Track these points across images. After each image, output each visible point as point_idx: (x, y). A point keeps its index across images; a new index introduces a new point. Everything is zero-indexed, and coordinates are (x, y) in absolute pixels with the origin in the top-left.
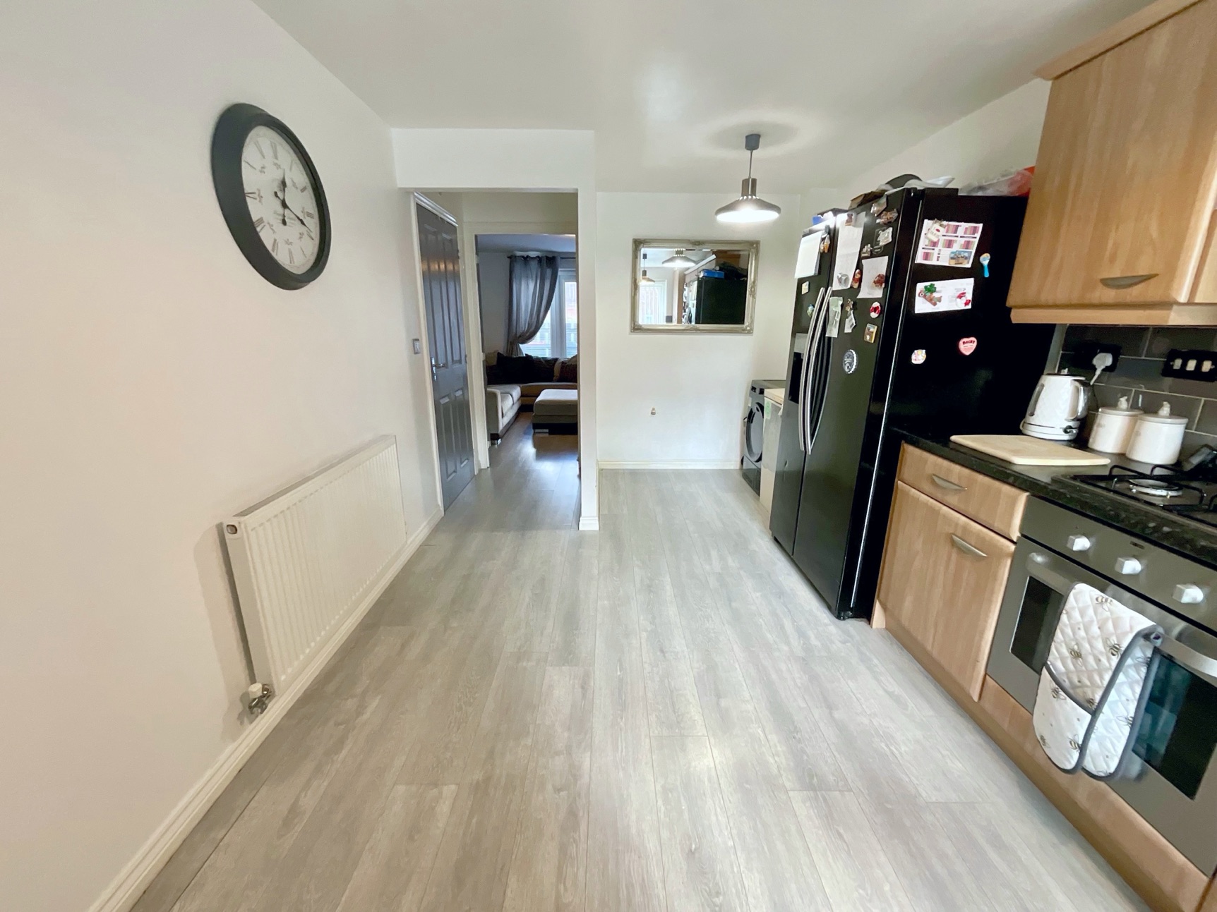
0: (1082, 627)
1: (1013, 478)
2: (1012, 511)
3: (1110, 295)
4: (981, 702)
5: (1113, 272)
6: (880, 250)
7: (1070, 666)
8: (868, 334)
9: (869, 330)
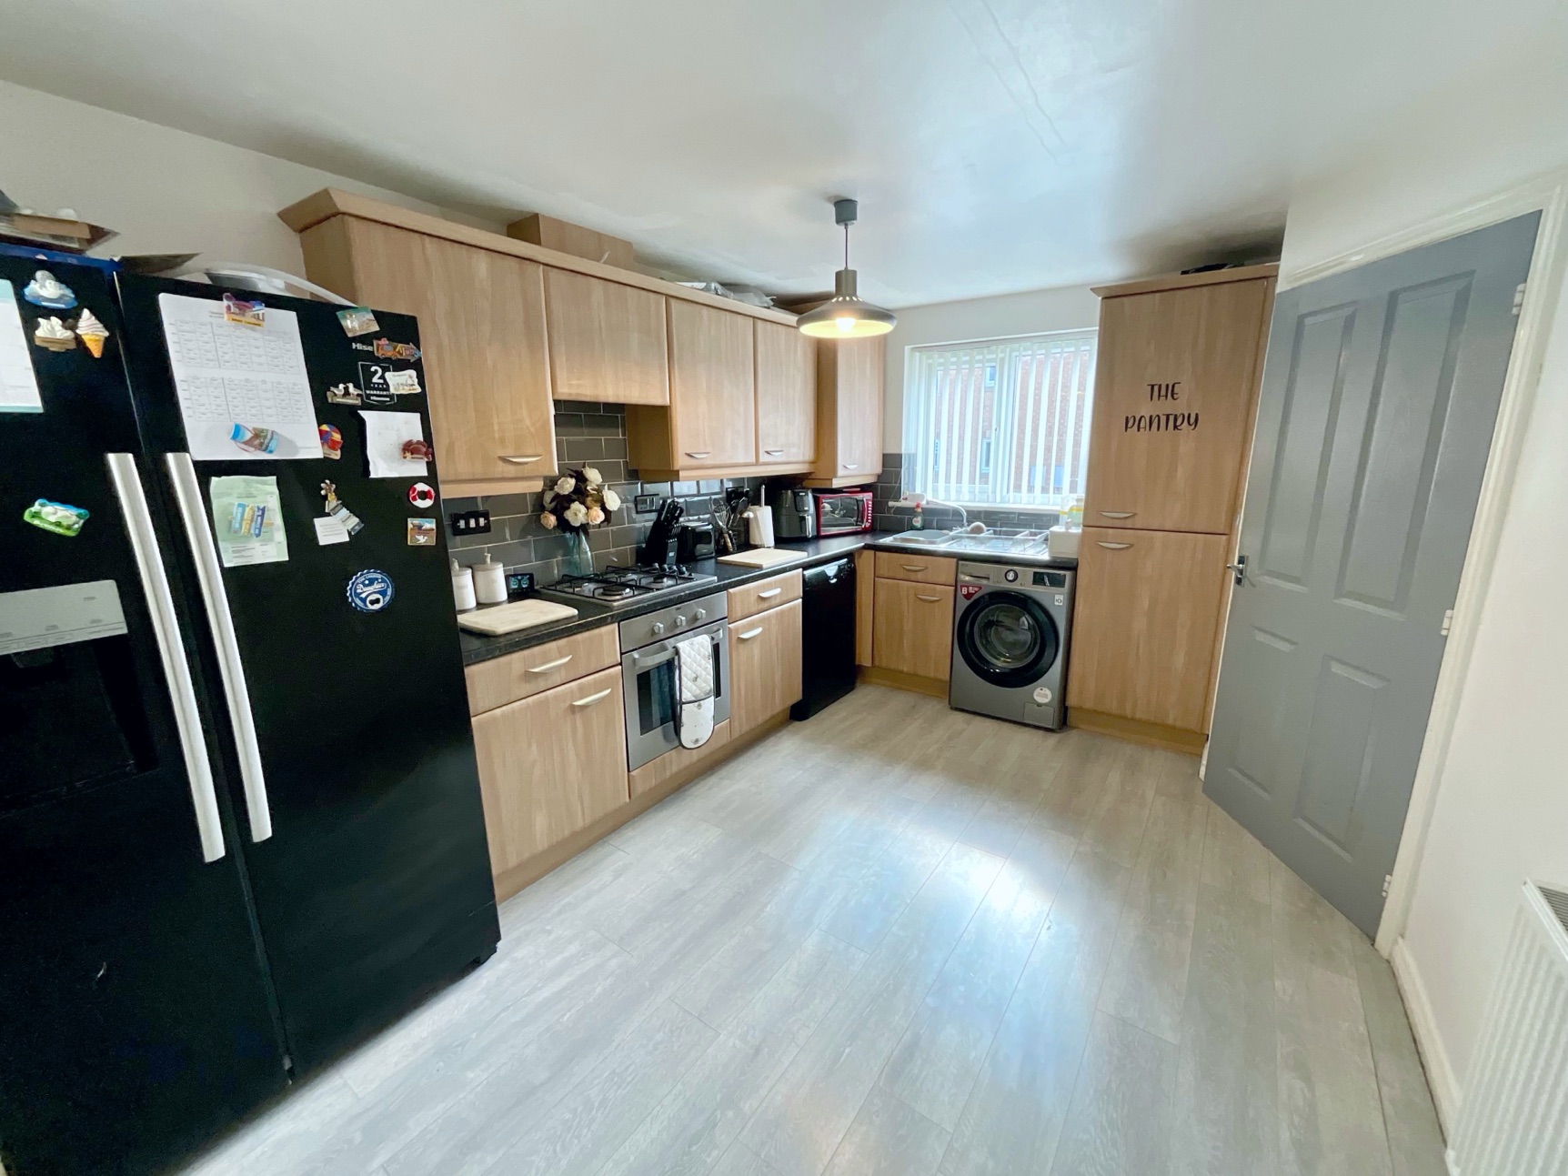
0: (693, 662)
2: (614, 642)
3: (510, 470)
4: (633, 797)
5: (507, 452)
6: (388, 399)
7: (694, 687)
8: (419, 534)
9: (420, 527)
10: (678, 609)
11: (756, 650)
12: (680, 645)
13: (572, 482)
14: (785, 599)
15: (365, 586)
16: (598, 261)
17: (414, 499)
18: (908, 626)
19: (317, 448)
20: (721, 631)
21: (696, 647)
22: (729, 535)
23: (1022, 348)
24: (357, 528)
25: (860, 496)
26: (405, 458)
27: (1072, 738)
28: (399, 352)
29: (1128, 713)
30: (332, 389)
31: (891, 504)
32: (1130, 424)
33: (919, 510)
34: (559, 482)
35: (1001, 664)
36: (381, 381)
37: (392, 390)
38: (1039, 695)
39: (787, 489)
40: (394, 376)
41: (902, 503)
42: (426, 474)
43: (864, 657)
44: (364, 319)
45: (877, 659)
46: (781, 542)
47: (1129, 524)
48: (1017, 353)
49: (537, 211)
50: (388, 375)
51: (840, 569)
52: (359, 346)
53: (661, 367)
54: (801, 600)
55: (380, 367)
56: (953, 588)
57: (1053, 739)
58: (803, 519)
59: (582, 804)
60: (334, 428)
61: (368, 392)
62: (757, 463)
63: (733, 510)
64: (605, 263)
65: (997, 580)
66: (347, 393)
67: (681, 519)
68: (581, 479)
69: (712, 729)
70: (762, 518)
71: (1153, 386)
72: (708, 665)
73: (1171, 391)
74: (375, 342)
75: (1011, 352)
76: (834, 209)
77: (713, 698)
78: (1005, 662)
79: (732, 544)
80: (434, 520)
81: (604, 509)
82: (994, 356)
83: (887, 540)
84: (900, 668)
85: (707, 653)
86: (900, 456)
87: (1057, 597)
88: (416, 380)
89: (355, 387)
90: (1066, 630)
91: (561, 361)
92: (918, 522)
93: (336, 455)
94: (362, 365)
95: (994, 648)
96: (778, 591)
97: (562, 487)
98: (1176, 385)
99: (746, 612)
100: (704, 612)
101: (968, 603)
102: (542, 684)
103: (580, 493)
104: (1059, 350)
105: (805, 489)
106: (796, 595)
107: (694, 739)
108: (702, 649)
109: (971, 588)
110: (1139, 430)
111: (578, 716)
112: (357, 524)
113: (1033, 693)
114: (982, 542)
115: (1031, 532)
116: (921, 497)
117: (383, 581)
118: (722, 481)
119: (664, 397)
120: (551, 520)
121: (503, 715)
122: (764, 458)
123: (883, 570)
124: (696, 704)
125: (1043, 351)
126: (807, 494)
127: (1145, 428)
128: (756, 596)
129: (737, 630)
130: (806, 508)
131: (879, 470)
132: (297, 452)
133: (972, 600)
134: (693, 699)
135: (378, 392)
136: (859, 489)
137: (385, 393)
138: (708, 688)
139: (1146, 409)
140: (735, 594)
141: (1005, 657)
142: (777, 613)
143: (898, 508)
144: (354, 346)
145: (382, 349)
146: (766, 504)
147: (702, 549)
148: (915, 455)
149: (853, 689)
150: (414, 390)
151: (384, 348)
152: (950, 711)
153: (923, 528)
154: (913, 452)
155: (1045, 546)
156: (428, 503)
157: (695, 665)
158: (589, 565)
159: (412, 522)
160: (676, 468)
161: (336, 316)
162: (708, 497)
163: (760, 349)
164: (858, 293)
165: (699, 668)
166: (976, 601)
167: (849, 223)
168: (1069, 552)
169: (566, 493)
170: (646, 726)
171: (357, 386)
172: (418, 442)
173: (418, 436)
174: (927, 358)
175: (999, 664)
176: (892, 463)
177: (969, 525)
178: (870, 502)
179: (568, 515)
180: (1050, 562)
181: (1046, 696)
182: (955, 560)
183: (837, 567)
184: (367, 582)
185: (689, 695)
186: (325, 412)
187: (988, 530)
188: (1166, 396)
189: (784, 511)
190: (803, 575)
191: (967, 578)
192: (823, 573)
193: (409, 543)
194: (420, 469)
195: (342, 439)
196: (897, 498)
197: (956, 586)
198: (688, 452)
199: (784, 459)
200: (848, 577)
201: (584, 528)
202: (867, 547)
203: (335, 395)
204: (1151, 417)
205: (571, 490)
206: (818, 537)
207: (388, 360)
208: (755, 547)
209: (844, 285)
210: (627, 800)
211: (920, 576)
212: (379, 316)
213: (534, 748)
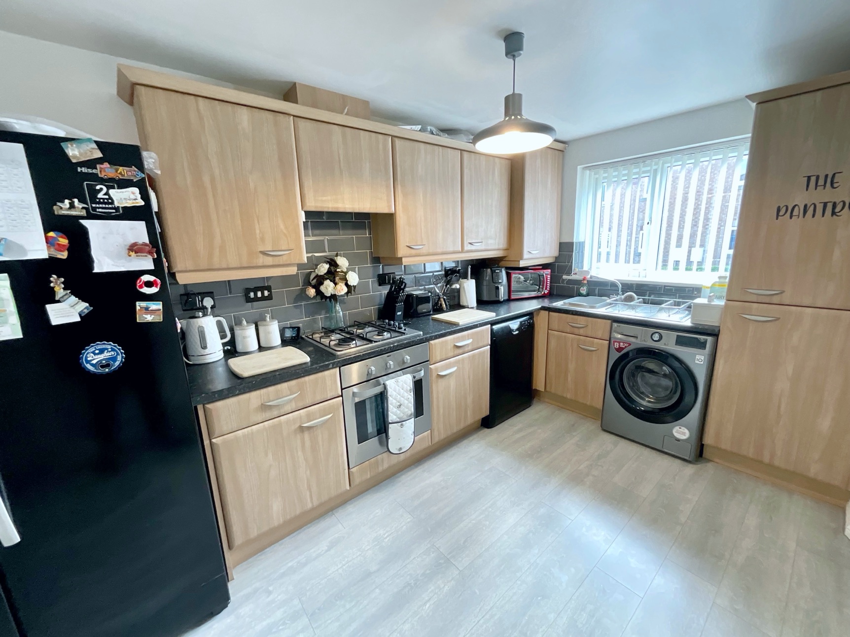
0: (397, 395)
1: (331, 365)
2: (336, 381)
3: (269, 261)
4: (352, 486)
5: (268, 247)
6: (114, 211)
7: (399, 412)
8: (147, 314)
9: (147, 309)
10: (388, 356)
11: (452, 382)
12: (388, 383)
13: (327, 266)
14: (475, 346)
15: (95, 354)
16: (342, 113)
17: (141, 287)
18: (572, 366)
19: (43, 250)
20: (423, 371)
21: (400, 384)
22: (444, 299)
23: (673, 160)
24: (86, 311)
25: (542, 272)
26: (130, 256)
27: (708, 470)
28: (120, 173)
29: (766, 459)
30: (59, 204)
31: (565, 277)
32: (782, 213)
33: (585, 282)
34: (318, 267)
35: (646, 403)
36: (107, 197)
37: (116, 204)
38: (677, 432)
39: (487, 268)
40: (118, 192)
41: (573, 277)
42: (153, 268)
43: (539, 383)
44: (88, 148)
45: (548, 386)
46: (482, 303)
47: (776, 300)
48: (669, 165)
49: (295, 81)
50: (111, 192)
51: (521, 324)
52: (84, 170)
53: (388, 187)
54: (489, 347)
55: (105, 186)
56: (608, 342)
57: (690, 469)
58: (497, 288)
59: (311, 492)
60: (61, 234)
61: (94, 205)
62: (462, 251)
63: (448, 283)
64: (346, 114)
65: (644, 340)
66: (72, 206)
67: (407, 289)
68: (333, 263)
69: (413, 440)
70: (469, 287)
71: (809, 178)
72: (409, 397)
73: (831, 181)
74: (98, 166)
75: (663, 164)
76: (504, 44)
77: (413, 419)
78: (649, 402)
79: (446, 305)
80: (161, 303)
81: (347, 285)
82: (649, 168)
83: (559, 304)
84: (565, 396)
85: (409, 388)
86: (572, 243)
87: (698, 357)
88: (139, 196)
89: (80, 201)
90: (705, 385)
91: (308, 183)
92: (584, 290)
93: (64, 255)
94: (86, 184)
95: (638, 389)
96: (471, 341)
97: (319, 270)
98: (837, 175)
99: (444, 357)
100: (408, 358)
101: (618, 355)
102: (275, 413)
103: (332, 274)
104: (708, 159)
105: (500, 267)
106: (485, 343)
107: (398, 448)
108: (405, 385)
109: (622, 344)
110: (791, 217)
111: (306, 435)
112: (86, 308)
113: (672, 430)
114: (633, 308)
115: (675, 301)
116: (588, 272)
117: (113, 350)
118: (442, 263)
119: (390, 207)
120: (312, 292)
121: (244, 436)
122: (468, 247)
123: (555, 325)
124: (400, 424)
125: (693, 161)
126: (501, 271)
127: (799, 216)
128: (452, 345)
129: (436, 369)
130: (500, 281)
131: (556, 254)
132: (26, 255)
133: (623, 352)
134: (398, 420)
135: (104, 206)
136: (541, 267)
137: (110, 206)
138: (410, 413)
139: (800, 198)
140: (435, 344)
141: (648, 397)
142: (469, 357)
143: (569, 280)
144: (79, 169)
145: (105, 171)
146: (471, 278)
147: (423, 308)
148: (583, 243)
149: (530, 406)
150: (137, 203)
151: (106, 170)
152: (602, 431)
153: (588, 295)
154: (583, 240)
155: (687, 312)
156: (154, 290)
157: (399, 396)
158: (341, 320)
159: (139, 305)
160: (399, 255)
161: (61, 147)
162: (432, 274)
163: (466, 171)
164: (523, 113)
165: (402, 399)
166: (627, 354)
167: (516, 54)
168: (710, 320)
169: (322, 274)
170: (362, 437)
171: (82, 200)
172: (145, 244)
173: (144, 238)
174: (595, 174)
175: (644, 403)
176: (566, 249)
177: (623, 294)
178: (549, 276)
179: (322, 288)
180: (691, 327)
181: (684, 434)
182: (609, 321)
183: (519, 323)
184: (97, 352)
185: (395, 417)
186: (51, 222)
187: (638, 299)
188: (825, 185)
189: (485, 283)
190: (492, 330)
191: (619, 336)
192: (508, 328)
193: (138, 321)
194: (147, 264)
195: (69, 243)
196: (569, 273)
197: (610, 341)
198: (408, 245)
199: (483, 248)
200: (528, 330)
201: (334, 297)
202: (543, 308)
203: (61, 208)
204: (806, 206)
205: (326, 271)
206: (509, 300)
207: (111, 180)
208: (463, 307)
209: (511, 107)
210: (348, 487)
211: (582, 331)
212: (101, 145)
213: (270, 456)
